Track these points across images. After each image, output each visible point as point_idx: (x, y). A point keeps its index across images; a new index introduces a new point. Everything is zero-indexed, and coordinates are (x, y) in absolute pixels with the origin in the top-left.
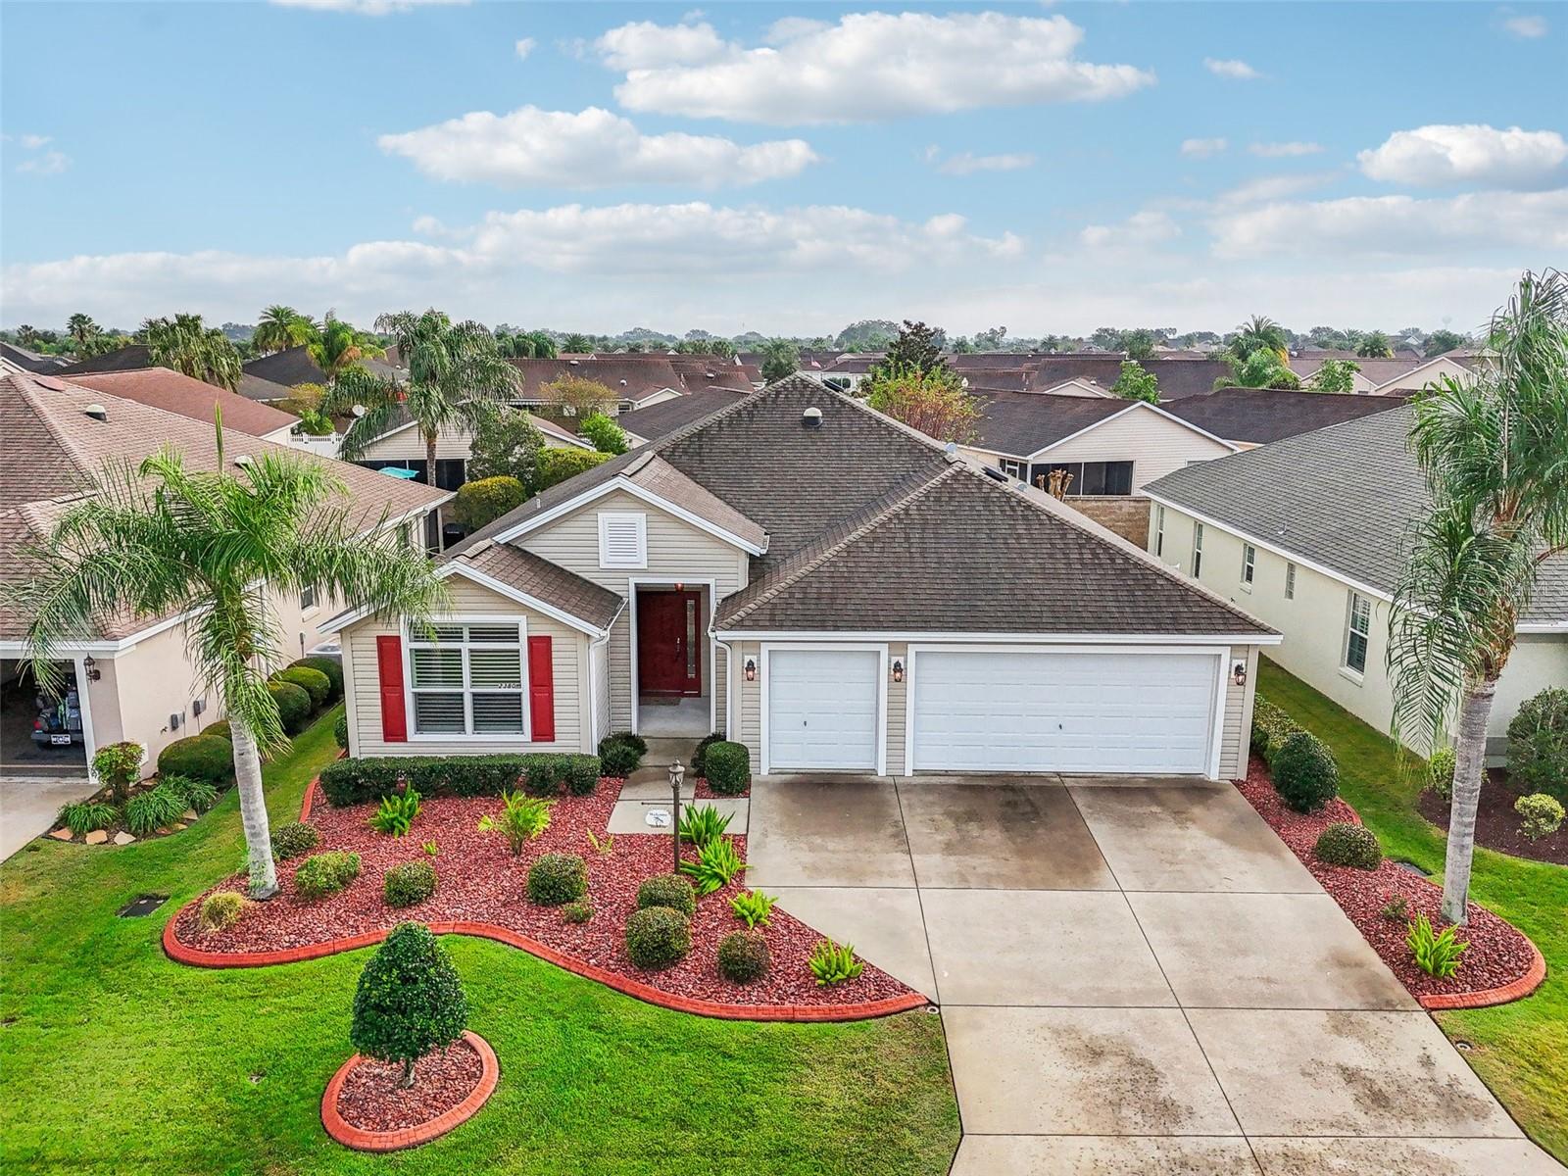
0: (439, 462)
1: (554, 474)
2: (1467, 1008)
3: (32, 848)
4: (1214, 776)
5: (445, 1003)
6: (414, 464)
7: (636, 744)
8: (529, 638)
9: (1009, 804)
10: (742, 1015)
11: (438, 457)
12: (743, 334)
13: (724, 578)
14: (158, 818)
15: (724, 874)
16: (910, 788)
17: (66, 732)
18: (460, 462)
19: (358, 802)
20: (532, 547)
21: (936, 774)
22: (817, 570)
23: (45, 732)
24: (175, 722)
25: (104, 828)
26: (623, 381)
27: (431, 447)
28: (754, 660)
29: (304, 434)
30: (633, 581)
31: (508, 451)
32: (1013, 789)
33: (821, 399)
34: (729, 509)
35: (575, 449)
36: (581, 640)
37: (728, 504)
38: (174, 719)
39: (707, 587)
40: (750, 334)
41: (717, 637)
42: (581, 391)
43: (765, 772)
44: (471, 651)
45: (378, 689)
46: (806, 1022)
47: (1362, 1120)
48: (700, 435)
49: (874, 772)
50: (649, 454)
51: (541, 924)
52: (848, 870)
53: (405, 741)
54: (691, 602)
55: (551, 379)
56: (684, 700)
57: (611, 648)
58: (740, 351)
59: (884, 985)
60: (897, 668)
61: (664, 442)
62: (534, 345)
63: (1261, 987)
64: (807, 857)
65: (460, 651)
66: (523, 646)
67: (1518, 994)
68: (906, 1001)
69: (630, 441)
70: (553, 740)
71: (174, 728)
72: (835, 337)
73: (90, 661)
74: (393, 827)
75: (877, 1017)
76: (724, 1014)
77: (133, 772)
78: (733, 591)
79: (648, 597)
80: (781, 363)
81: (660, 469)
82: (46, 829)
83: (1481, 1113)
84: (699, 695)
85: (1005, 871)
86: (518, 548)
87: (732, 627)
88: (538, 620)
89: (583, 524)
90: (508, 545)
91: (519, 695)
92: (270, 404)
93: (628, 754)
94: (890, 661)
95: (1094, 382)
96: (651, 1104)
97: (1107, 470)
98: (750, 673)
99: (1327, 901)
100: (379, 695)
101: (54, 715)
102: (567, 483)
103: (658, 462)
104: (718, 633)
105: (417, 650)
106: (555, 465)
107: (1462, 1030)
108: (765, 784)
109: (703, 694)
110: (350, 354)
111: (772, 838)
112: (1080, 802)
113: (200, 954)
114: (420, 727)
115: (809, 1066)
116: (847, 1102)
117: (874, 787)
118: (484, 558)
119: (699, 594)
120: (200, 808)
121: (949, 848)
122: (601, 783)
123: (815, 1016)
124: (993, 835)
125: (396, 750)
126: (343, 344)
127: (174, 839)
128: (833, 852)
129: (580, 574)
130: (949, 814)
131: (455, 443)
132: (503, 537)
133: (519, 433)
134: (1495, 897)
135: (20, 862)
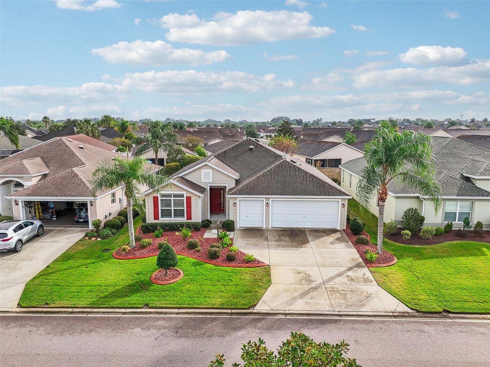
0: (158, 159)
1: (189, 162)
2: (376, 267)
3: (81, 240)
4: (339, 228)
5: (174, 259)
6: (151, 160)
7: (210, 222)
8: (186, 197)
9: (291, 233)
10: (231, 266)
11: (158, 157)
12: (241, 121)
13: (230, 184)
14: (106, 235)
15: (228, 244)
16: (270, 230)
17: (82, 219)
18: (163, 159)
19: (149, 232)
20: (186, 177)
21: (276, 228)
22: (250, 182)
23: (78, 219)
24: (106, 217)
25: (95, 237)
26: (205, 137)
27: (156, 155)
28: (236, 202)
29: (119, 152)
30: (209, 185)
31: (176, 156)
32: (293, 231)
33: (254, 144)
34: (231, 169)
35: (193, 156)
36: (198, 198)
37: (231, 168)
38: (106, 216)
39: (226, 186)
40: (243, 120)
41: (227, 196)
42: (194, 139)
43: (238, 227)
44: (173, 200)
45: (153, 208)
46: (243, 267)
47: (348, 282)
48: (225, 152)
49: (263, 227)
50: (213, 157)
51: (190, 252)
52: (254, 244)
53: (159, 220)
54: (222, 191)
55: (185, 136)
56: (220, 214)
57: (204, 200)
58: (240, 126)
59: (259, 262)
60: (267, 204)
61: (216, 154)
62: (179, 126)
63: (336, 264)
64: (246, 242)
65: (171, 200)
66: (185, 199)
67: (388, 265)
68: (263, 264)
69: (208, 153)
70: (191, 220)
71: (106, 218)
72: (269, 121)
73: (91, 202)
74: (158, 236)
75: (257, 267)
76: (227, 266)
77: (100, 226)
78: (231, 187)
79: (212, 189)
80: (251, 131)
81: (215, 160)
82: (83, 237)
83: (371, 282)
84: (224, 213)
85: (288, 244)
86: (183, 178)
87: (231, 194)
88: (188, 193)
89: (197, 172)
90: (181, 177)
91: (184, 209)
92: (107, 143)
93: (208, 223)
94: (266, 202)
95: (339, 137)
96: (212, 279)
97: (335, 161)
98: (235, 205)
99: (355, 250)
100: (153, 209)
101: (80, 215)
102: (191, 164)
103: (215, 159)
104: (228, 196)
105: (162, 200)
106: (189, 160)
107: (373, 270)
108: (238, 229)
109: (225, 212)
110: (129, 129)
111: (238, 239)
112: (307, 233)
113: (122, 257)
114: (162, 217)
115: (243, 274)
116: (250, 279)
117: (262, 230)
118: (176, 179)
119: (224, 189)
120: (114, 234)
121: (276, 241)
122: (201, 229)
123: (245, 266)
124: (287, 239)
125: (157, 221)
126: (127, 126)
127: (110, 239)
128: (252, 241)
129: (197, 184)
130: (278, 235)
131: (163, 154)
132: (180, 175)
133: (180, 152)
134: (392, 251)
135: (79, 242)
